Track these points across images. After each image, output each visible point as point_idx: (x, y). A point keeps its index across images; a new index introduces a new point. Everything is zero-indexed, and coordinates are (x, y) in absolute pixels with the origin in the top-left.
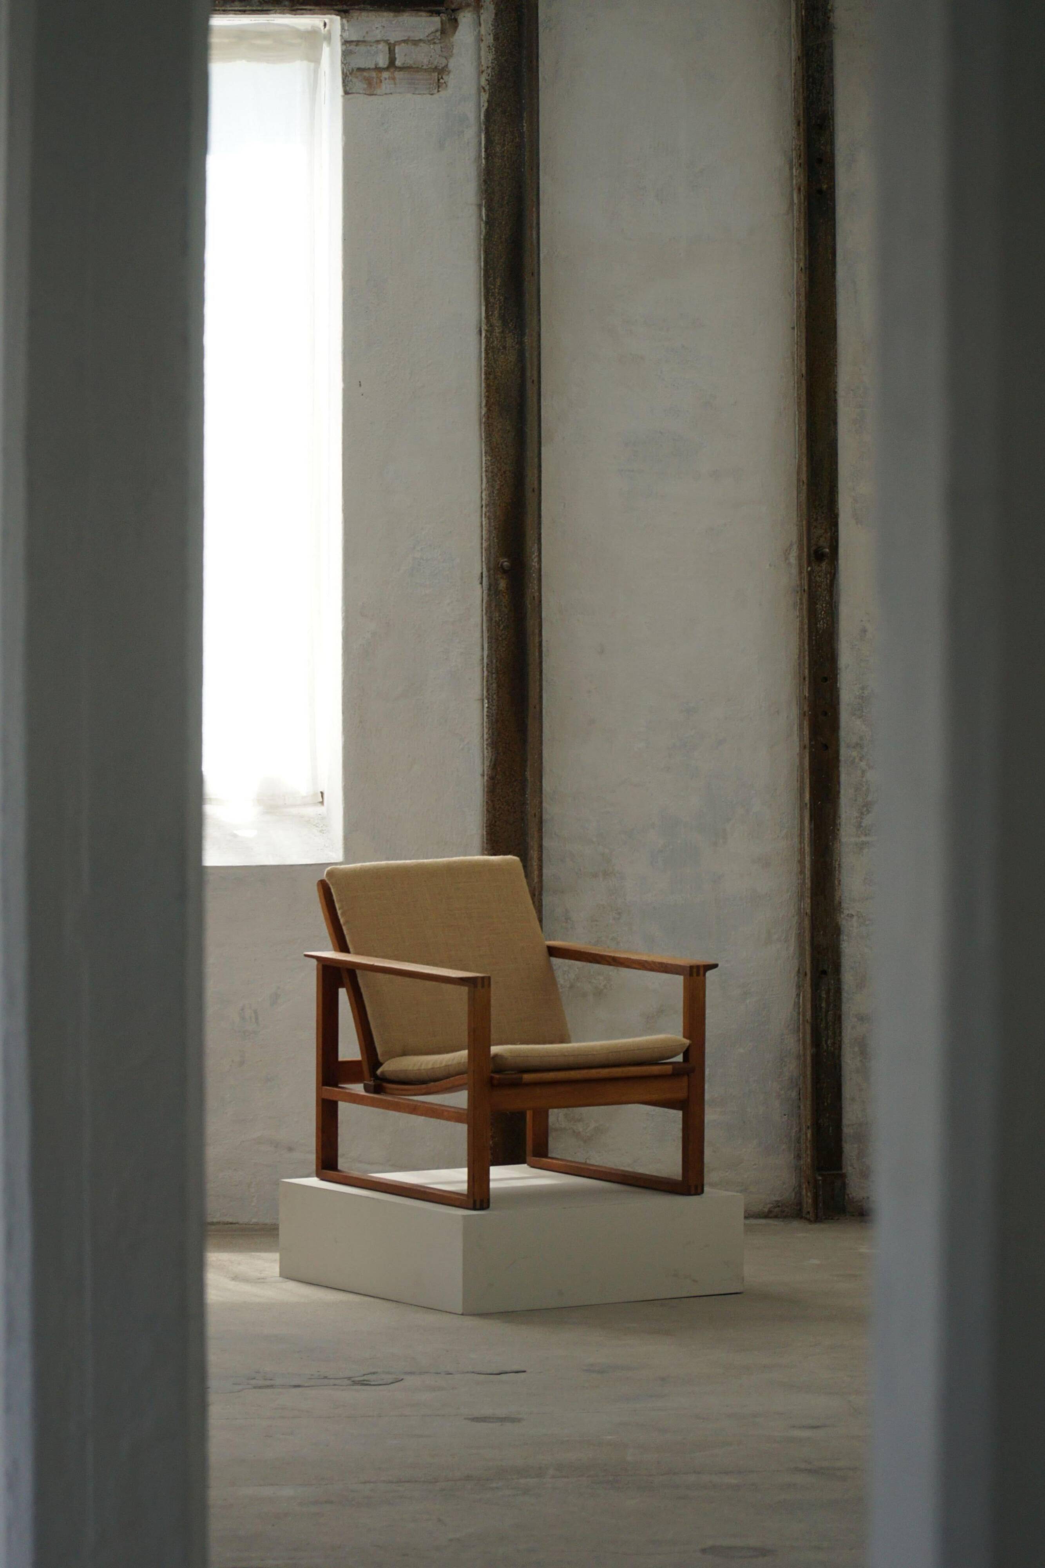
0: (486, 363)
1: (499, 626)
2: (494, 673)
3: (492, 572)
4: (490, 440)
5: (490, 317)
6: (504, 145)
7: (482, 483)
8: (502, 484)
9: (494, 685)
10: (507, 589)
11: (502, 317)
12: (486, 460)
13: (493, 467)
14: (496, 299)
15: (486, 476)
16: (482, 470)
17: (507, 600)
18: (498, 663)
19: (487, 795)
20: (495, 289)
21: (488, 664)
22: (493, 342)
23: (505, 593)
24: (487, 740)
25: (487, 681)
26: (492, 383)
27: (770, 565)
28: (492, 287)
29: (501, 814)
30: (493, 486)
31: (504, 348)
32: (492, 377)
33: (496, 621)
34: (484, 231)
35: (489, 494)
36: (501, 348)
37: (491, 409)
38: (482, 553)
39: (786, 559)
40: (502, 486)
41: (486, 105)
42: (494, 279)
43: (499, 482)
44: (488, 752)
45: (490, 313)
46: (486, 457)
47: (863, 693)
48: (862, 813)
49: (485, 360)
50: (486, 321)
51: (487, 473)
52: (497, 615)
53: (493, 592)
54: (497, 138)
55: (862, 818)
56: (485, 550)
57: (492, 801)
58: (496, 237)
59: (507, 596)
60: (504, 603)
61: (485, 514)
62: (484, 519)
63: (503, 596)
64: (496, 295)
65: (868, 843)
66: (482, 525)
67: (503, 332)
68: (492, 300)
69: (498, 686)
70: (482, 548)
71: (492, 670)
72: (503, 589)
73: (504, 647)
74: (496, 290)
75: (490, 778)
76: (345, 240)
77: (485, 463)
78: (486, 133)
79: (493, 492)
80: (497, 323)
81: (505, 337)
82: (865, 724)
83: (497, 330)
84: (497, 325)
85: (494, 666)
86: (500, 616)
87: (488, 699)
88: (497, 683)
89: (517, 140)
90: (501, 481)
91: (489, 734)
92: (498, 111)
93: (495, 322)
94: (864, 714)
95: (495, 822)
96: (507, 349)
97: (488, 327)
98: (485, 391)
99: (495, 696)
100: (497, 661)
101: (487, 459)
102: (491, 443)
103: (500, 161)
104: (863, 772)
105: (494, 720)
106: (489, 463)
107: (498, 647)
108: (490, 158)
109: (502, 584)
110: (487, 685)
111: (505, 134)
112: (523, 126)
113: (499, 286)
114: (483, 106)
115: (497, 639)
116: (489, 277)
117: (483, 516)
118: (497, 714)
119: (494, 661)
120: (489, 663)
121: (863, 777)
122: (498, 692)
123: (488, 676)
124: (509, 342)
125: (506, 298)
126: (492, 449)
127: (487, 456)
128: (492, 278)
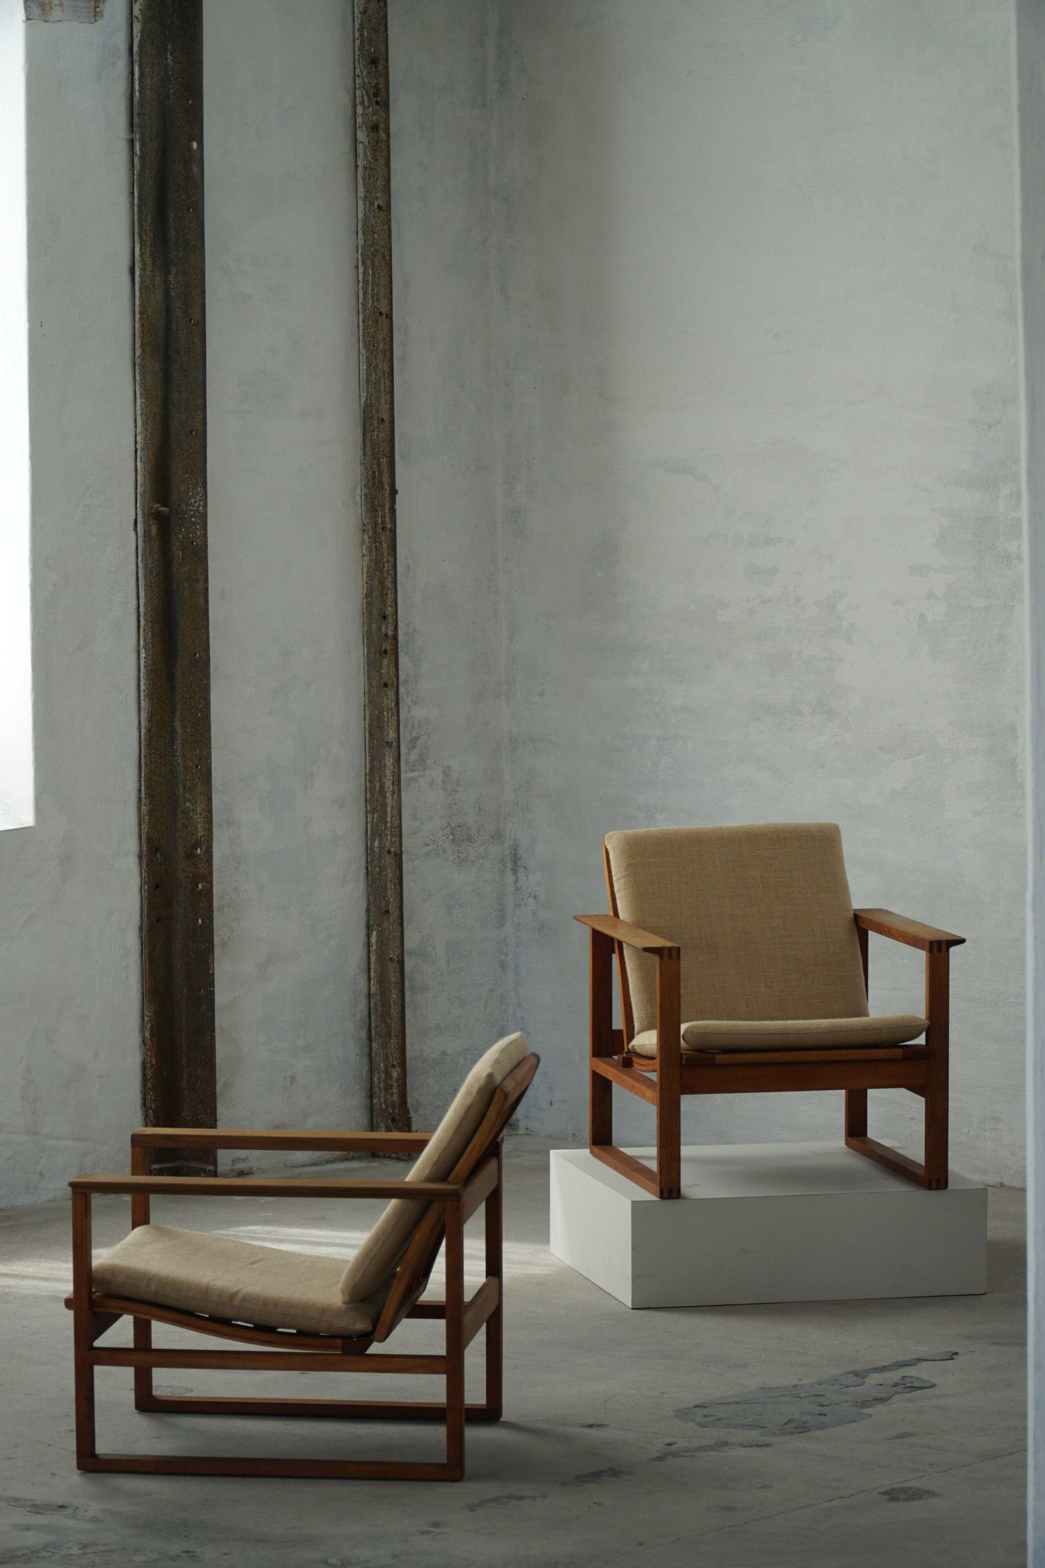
0: (140, 302)
1: (152, 573)
2: (149, 622)
3: (146, 517)
4: (144, 382)
5: (144, 255)
6: (152, 78)
7: (136, 427)
8: (153, 427)
9: (150, 634)
10: (157, 535)
11: (152, 255)
12: (141, 403)
13: (146, 409)
14: (148, 237)
15: (142, 419)
16: (135, 413)
17: (157, 547)
18: (152, 611)
19: (145, 749)
20: (146, 226)
21: (145, 613)
22: (146, 280)
23: (156, 539)
24: (144, 691)
25: (144, 630)
26: (145, 323)
27: (343, 504)
28: (145, 224)
29: (156, 767)
30: (147, 430)
31: (154, 286)
32: (145, 316)
33: (150, 568)
34: (138, 166)
35: (144, 437)
36: (152, 287)
37: (144, 349)
38: (136, 498)
39: (354, 498)
40: (153, 429)
41: (139, 35)
42: (146, 216)
43: (151, 425)
44: (145, 704)
45: (144, 251)
46: (141, 400)
47: (408, 629)
48: (409, 750)
49: (139, 299)
50: (140, 259)
51: (143, 416)
52: (150, 562)
53: (147, 538)
54: (147, 70)
55: (409, 754)
56: (141, 495)
57: (150, 755)
58: (147, 172)
59: (157, 543)
60: (155, 549)
61: (141, 459)
62: (138, 464)
63: (154, 541)
64: (148, 232)
65: (413, 778)
66: (136, 470)
67: (152, 271)
68: (144, 237)
69: (153, 635)
70: (136, 494)
71: (148, 619)
72: (154, 535)
73: (155, 594)
74: (148, 227)
75: (147, 730)
76: (28, 173)
77: (141, 406)
78: (139, 65)
79: (147, 436)
80: (149, 261)
81: (154, 276)
82: (410, 660)
83: (149, 269)
84: (149, 263)
85: (149, 615)
86: (152, 563)
87: (145, 649)
88: (152, 632)
89: (162, 72)
90: (153, 425)
91: (146, 685)
92: (149, 42)
93: (147, 259)
94: (409, 650)
95: (152, 775)
96: (156, 287)
97: (142, 265)
98: (140, 330)
99: (150, 646)
100: (151, 609)
101: (142, 401)
102: (145, 384)
103: (150, 94)
104: (409, 708)
105: (150, 670)
106: (144, 406)
107: (151, 595)
108: (143, 90)
109: (154, 530)
110: (144, 635)
111: (153, 66)
112: (167, 58)
113: (150, 223)
114: (137, 37)
115: (151, 587)
116: (142, 214)
117: (138, 460)
118: (152, 663)
119: (149, 609)
120: (146, 611)
121: (409, 713)
122: (152, 641)
123: (144, 626)
124: (158, 280)
125: (154, 236)
126: (146, 392)
127: (143, 398)
128: (144, 215)
